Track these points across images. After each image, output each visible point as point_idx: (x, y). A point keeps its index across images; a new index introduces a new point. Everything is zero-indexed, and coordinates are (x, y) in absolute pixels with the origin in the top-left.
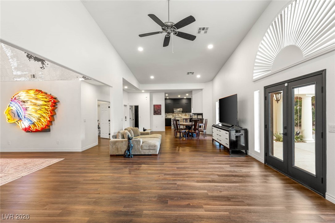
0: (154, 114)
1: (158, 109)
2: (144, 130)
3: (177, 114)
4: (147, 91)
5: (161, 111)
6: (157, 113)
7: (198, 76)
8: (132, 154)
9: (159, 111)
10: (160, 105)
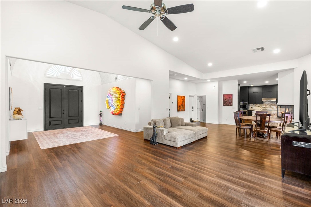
0: (223, 105)
1: (229, 100)
2: (192, 121)
3: (268, 106)
4: (213, 80)
5: (232, 102)
6: (227, 104)
7: (277, 51)
8: (158, 142)
9: (230, 101)
10: (232, 95)
